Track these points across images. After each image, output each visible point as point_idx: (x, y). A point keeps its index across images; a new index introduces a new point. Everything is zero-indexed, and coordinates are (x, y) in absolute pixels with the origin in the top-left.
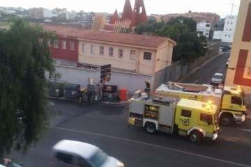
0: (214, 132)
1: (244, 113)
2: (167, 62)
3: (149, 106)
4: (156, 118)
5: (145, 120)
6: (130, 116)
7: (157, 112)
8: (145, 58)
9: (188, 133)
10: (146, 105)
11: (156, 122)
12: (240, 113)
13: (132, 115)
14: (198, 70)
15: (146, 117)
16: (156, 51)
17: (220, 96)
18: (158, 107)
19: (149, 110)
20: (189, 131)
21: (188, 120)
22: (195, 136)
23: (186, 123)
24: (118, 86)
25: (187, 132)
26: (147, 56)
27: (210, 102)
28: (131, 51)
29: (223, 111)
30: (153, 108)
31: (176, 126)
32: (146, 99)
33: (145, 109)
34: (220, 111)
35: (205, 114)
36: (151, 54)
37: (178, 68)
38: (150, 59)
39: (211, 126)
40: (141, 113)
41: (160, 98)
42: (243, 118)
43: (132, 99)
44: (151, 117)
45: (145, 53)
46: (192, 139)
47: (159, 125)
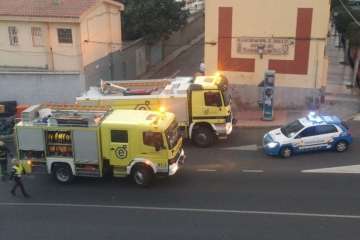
0: (170, 162)
1: (227, 119)
2: (110, 44)
3: (53, 133)
4: (69, 154)
5: (50, 161)
6: (22, 158)
7: (70, 141)
8: (60, 41)
9: (128, 172)
10: (48, 133)
11: (69, 161)
12: (222, 121)
13: (25, 154)
14: (184, 52)
15: (51, 154)
16: (78, 24)
17: (185, 95)
18: (68, 133)
19: (54, 141)
20: (129, 168)
21: (124, 147)
22: (140, 175)
23: (121, 153)
24: (18, 101)
25: (125, 169)
26: (65, 36)
27: (162, 109)
28: (33, 29)
29: (195, 121)
30: (61, 136)
31: (106, 162)
32: (45, 120)
33: (48, 141)
34: (191, 122)
35: (150, 132)
36: (70, 31)
37: (140, 53)
38: (71, 41)
39: (162, 151)
40: (41, 147)
41: (75, 115)
42: (229, 128)
43: (20, 124)
44: (60, 154)
45: (60, 31)
46: (137, 181)
47: (77, 165)
